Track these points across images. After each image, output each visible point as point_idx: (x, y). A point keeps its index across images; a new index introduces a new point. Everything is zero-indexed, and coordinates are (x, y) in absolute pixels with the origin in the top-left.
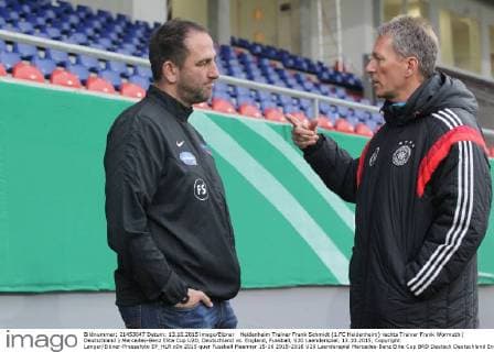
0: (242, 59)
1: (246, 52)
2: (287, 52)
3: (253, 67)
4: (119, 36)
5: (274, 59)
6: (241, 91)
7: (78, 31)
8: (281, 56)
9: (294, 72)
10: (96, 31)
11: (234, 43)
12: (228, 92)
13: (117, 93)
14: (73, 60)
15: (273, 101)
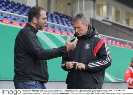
0: (56, 18)
1: (58, 16)
2: (69, 16)
3: (59, 20)
4: (22, 10)
5: (66, 18)
6: (55, 27)
7: (11, 8)
8: (67, 17)
9: (70, 22)
10: (16, 8)
11: (54, 13)
12: (52, 27)
13: (21, 26)
14: (9, 16)
15: (64, 30)
